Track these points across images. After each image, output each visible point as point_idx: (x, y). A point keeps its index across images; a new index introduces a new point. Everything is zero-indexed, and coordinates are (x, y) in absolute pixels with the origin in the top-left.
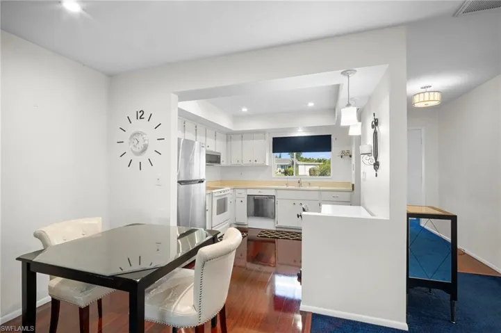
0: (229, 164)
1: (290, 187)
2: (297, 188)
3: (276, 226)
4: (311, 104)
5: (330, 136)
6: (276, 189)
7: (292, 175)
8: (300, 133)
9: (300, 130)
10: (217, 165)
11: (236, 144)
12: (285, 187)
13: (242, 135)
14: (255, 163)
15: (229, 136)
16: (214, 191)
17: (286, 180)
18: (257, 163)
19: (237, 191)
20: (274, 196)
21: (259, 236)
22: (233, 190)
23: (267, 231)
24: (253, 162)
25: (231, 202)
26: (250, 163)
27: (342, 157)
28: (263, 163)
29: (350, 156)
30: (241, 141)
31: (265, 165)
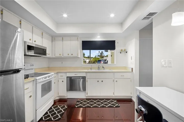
0: (54, 57)
1: (93, 70)
2: (97, 71)
3: (86, 96)
5: (115, 41)
6: (86, 72)
8: (98, 38)
10: (44, 56)
12: (90, 71)
13: (63, 37)
15: (54, 37)
16: (38, 78)
17: (91, 66)
18: (73, 55)
19: (60, 74)
20: (85, 77)
21: (77, 107)
22: (56, 74)
23: (81, 100)
24: (70, 55)
25: (55, 83)
26: (68, 56)
27: (121, 53)
28: (77, 56)
29: (127, 52)
30: (62, 42)
31: (78, 57)
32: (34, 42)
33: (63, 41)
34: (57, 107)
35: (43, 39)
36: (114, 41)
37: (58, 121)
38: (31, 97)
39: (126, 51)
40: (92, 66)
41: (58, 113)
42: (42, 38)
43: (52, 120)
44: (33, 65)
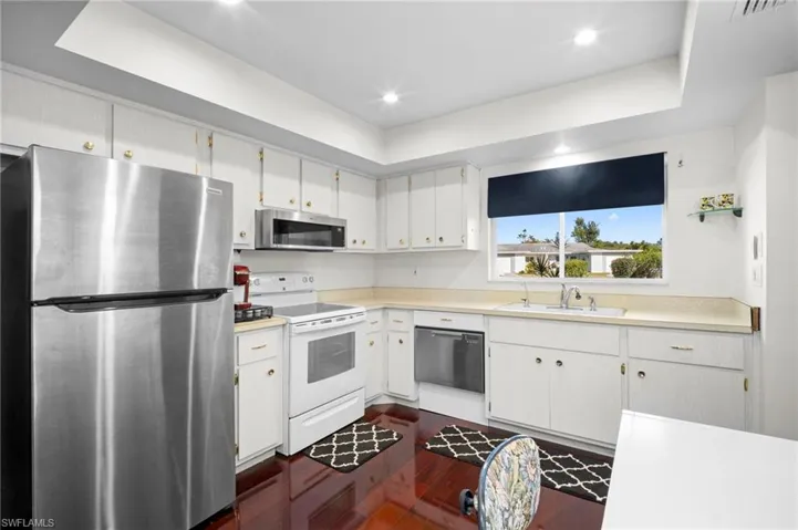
0: (383, 249)
1: (533, 310)
3: (488, 417)
4: (586, 37)
5: (662, 155)
7: (557, 274)
9: (561, 149)
11: (398, 200)
12: (519, 309)
13: (412, 174)
14: (438, 243)
15: (383, 181)
16: (294, 320)
17: (521, 289)
18: (445, 243)
19: (393, 315)
20: (483, 333)
21: (429, 447)
22: (379, 314)
23: (461, 429)
24: (435, 242)
25: (371, 344)
26: (427, 245)
27: (702, 218)
28: (460, 243)
29: (738, 213)
30: (407, 193)
31: (463, 248)
32: (305, 209)
33: (409, 190)
34: (369, 428)
35: (340, 192)
36: (660, 157)
37: (346, 472)
38: (273, 375)
39: (735, 206)
40: (530, 289)
41: (360, 448)
42: (338, 190)
43: (330, 466)
44: (311, 280)
